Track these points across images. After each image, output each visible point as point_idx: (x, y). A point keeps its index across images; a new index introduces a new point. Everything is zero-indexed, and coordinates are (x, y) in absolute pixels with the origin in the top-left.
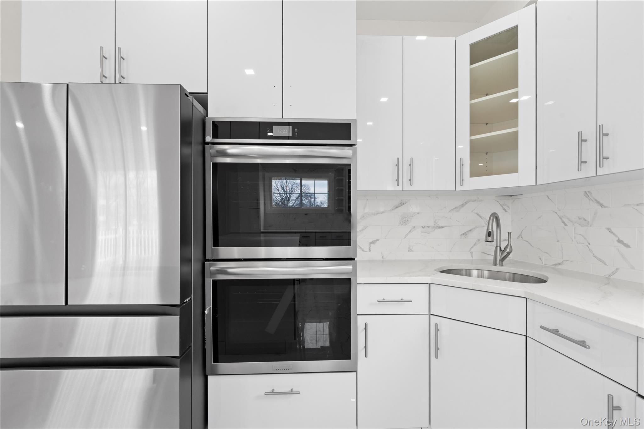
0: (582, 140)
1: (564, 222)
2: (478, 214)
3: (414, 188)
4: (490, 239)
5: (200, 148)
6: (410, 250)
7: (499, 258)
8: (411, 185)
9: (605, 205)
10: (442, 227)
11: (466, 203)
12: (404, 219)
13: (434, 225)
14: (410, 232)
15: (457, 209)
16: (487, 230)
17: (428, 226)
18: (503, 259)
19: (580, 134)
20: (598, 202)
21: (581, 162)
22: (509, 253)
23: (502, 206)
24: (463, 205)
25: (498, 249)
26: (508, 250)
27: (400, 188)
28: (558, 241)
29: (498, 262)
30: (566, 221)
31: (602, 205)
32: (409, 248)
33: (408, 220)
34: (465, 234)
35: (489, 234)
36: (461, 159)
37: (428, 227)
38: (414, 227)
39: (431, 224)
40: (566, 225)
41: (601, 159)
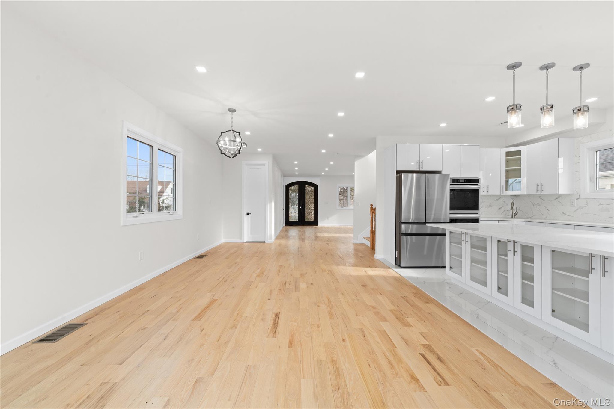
0: (537, 186)
1: (533, 205)
2: (504, 202)
3: (489, 194)
4: (512, 209)
7: (513, 215)
8: (488, 193)
9: (544, 200)
11: (500, 198)
15: (497, 200)
16: (511, 206)
18: (515, 216)
19: (537, 184)
20: (542, 199)
21: (537, 191)
22: (517, 214)
23: (512, 199)
24: (499, 199)
25: (513, 213)
26: (517, 213)
27: (484, 194)
28: (532, 210)
29: (513, 216)
30: (534, 204)
31: (543, 200)
34: (500, 208)
35: (512, 208)
36: (503, 186)
37: (488, 206)
38: (483, 206)
39: (489, 205)
40: (534, 205)
41: (542, 191)
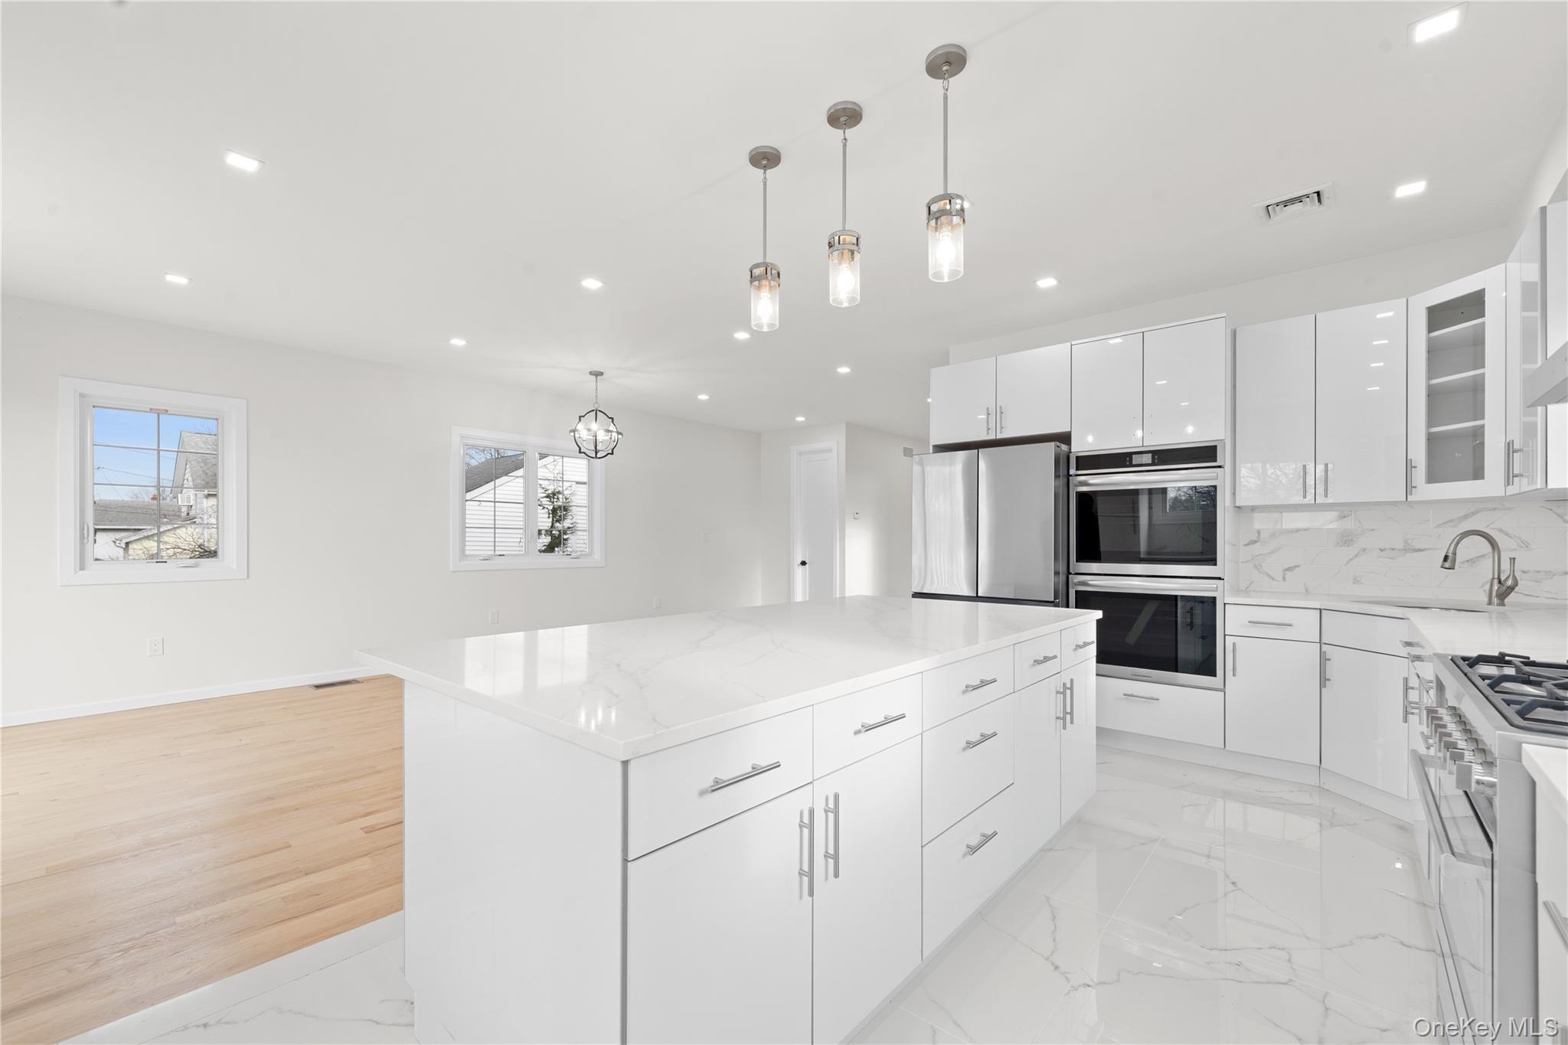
3: (1330, 500)
5: (1066, 480)
6: (1356, 581)
7: (1494, 593)
10: (1421, 550)
12: (1345, 539)
13: (1405, 546)
14: (1356, 556)
17: (1390, 549)
22: (1511, 588)
25: (1496, 582)
26: (1509, 583)
27: (1309, 501)
29: (1494, 599)
32: (1355, 579)
33: (1352, 540)
36: (1410, 460)
37: (1393, 549)
38: (1364, 550)
39: (1399, 545)
